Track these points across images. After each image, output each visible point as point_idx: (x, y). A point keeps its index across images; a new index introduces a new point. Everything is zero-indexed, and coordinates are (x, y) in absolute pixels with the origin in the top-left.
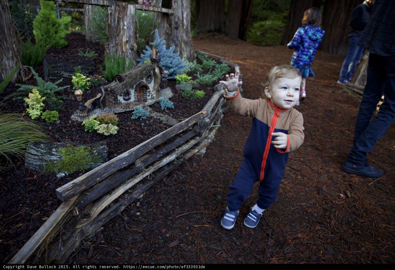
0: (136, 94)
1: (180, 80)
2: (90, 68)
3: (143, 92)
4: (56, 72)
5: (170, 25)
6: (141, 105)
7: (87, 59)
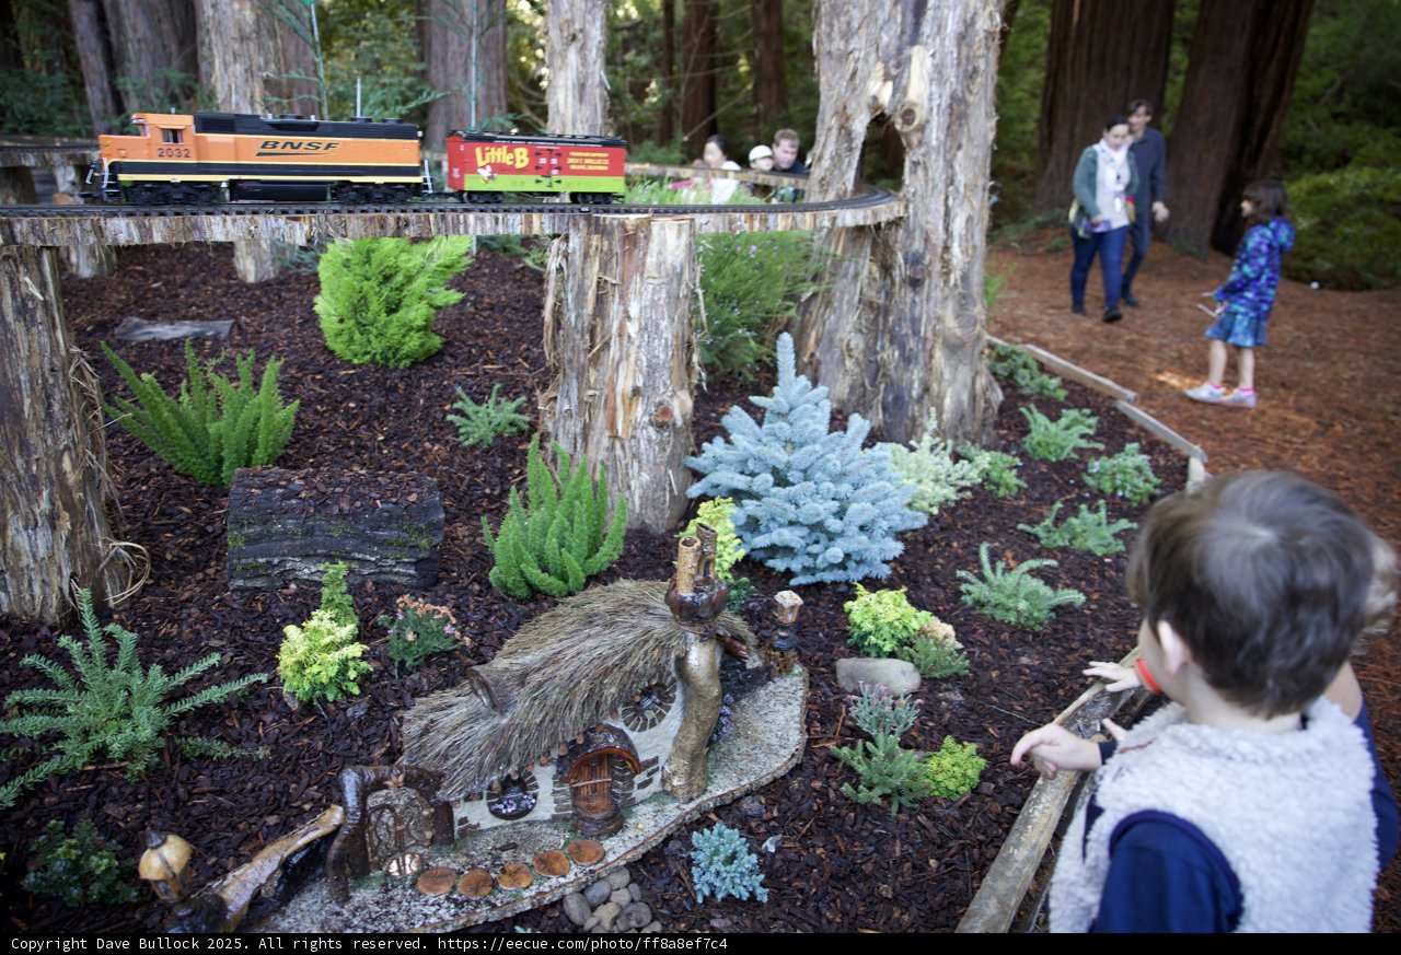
0: (565, 786)
1: (868, 627)
2: (424, 542)
3: (611, 767)
4: (263, 560)
5: (886, 269)
6: (575, 868)
7: (413, 498)
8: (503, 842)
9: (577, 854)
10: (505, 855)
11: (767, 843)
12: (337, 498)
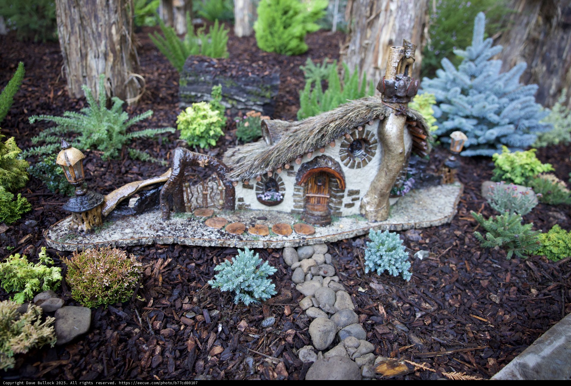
0: (301, 193)
1: (507, 167)
2: (268, 94)
3: (330, 188)
4: (193, 94)
6: (294, 235)
7: (266, 73)
8: (261, 216)
9: (297, 229)
10: (258, 222)
11: (418, 253)
12: (231, 69)
